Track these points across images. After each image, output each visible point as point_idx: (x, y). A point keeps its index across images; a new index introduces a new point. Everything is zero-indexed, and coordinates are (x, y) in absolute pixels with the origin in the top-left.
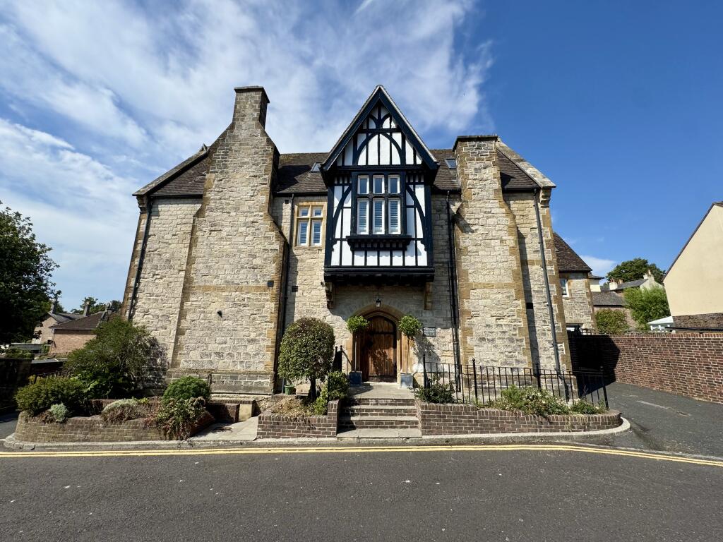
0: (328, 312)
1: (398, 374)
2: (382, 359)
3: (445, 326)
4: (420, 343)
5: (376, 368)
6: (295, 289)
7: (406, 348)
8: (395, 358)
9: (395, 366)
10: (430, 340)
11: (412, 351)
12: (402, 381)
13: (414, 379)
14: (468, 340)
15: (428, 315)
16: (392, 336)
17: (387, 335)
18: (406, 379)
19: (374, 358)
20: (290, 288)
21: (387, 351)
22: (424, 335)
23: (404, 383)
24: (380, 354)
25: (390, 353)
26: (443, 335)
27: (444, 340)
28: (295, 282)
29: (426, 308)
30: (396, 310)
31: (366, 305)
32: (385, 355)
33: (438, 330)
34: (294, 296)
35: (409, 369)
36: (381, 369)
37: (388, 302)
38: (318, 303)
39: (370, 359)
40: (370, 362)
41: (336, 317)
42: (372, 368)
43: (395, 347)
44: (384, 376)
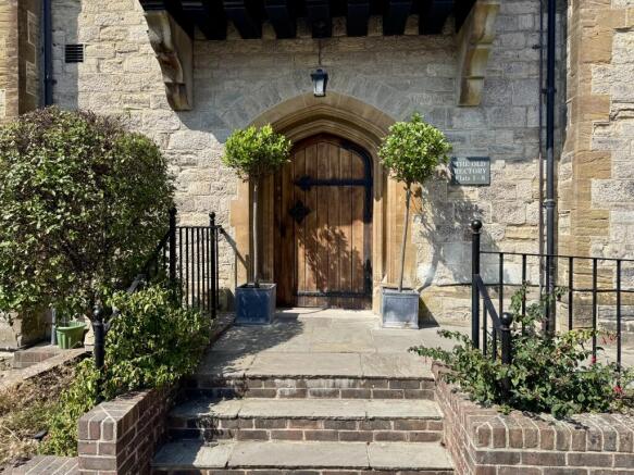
0: (176, 120)
1: (376, 289)
2: (334, 251)
3: (517, 153)
4: (441, 206)
5: (317, 274)
6: (74, 54)
7: (398, 220)
8: (368, 248)
9: (368, 269)
10: (472, 195)
11: (416, 226)
12: (386, 309)
13: (421, 304)
14: (594, 191)
15: (469, 123)
16: (361, 190)
17: (346, 187)
18: (400, 304)
19: (313, 248)
20: (59, 53)
21: (346, 230)
22: (454, 182)
23: (392, 315)
24: (329, 239)
25: (354, 235)
26: (510, 180)
27: (511, 194)
28: (74, 34)
29: (464, 100)
30: (374, 111)
31: (284, 97)
32: (340, 241)
33: (498, 165)
34: (75, 77)
35: (407, 275)
36: (331, 276)
37: (352, 85)
38: (146, 96)
39: (301, 251)
40: (301, 258)
41: (197, 135)
42: (305, 274)
43: (368, 218)
44: (338, 294)
